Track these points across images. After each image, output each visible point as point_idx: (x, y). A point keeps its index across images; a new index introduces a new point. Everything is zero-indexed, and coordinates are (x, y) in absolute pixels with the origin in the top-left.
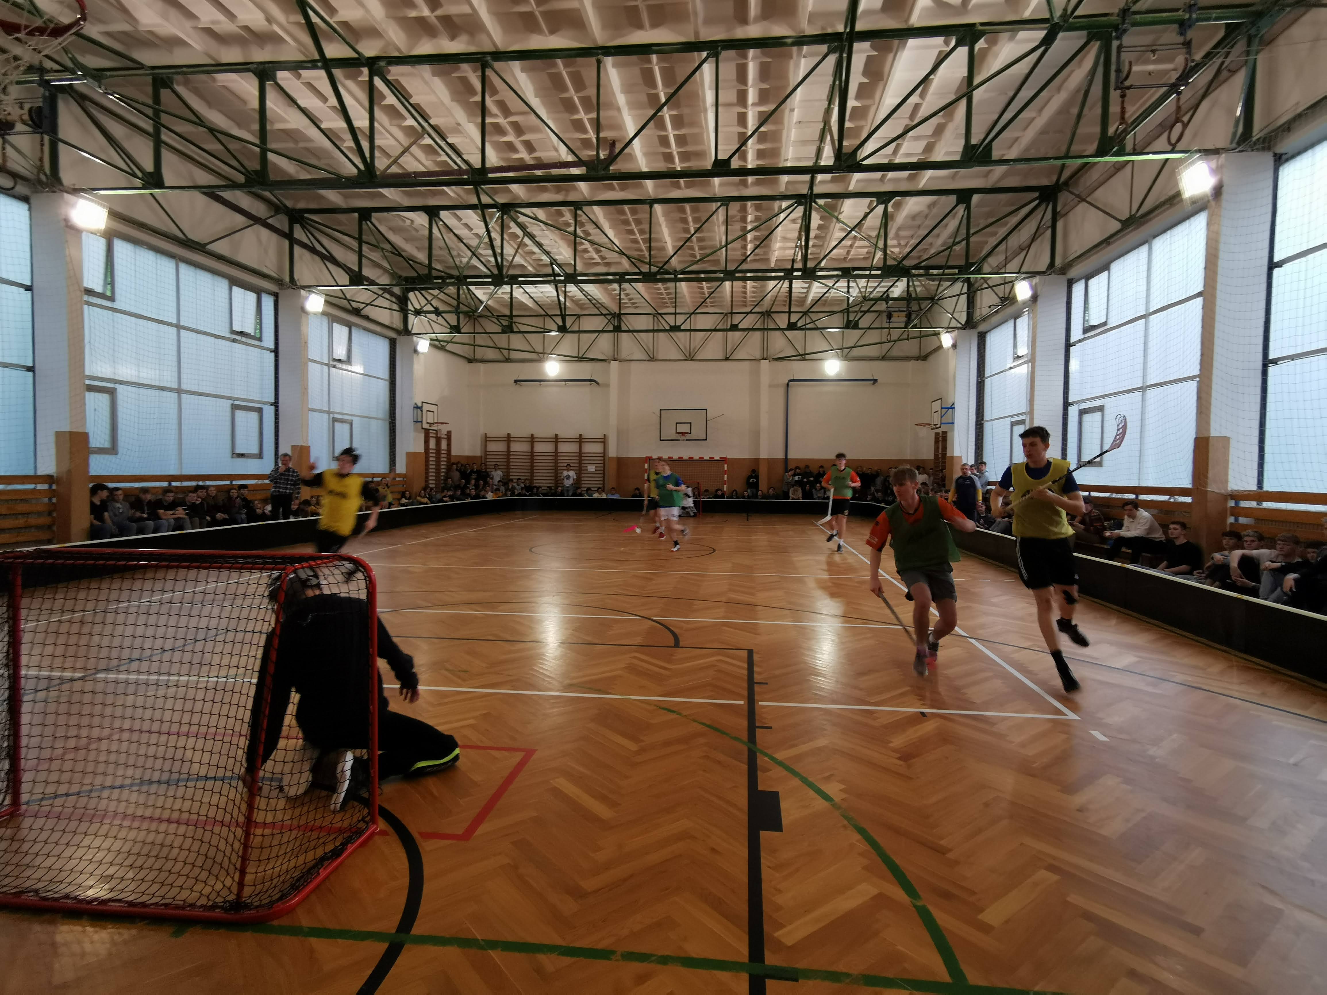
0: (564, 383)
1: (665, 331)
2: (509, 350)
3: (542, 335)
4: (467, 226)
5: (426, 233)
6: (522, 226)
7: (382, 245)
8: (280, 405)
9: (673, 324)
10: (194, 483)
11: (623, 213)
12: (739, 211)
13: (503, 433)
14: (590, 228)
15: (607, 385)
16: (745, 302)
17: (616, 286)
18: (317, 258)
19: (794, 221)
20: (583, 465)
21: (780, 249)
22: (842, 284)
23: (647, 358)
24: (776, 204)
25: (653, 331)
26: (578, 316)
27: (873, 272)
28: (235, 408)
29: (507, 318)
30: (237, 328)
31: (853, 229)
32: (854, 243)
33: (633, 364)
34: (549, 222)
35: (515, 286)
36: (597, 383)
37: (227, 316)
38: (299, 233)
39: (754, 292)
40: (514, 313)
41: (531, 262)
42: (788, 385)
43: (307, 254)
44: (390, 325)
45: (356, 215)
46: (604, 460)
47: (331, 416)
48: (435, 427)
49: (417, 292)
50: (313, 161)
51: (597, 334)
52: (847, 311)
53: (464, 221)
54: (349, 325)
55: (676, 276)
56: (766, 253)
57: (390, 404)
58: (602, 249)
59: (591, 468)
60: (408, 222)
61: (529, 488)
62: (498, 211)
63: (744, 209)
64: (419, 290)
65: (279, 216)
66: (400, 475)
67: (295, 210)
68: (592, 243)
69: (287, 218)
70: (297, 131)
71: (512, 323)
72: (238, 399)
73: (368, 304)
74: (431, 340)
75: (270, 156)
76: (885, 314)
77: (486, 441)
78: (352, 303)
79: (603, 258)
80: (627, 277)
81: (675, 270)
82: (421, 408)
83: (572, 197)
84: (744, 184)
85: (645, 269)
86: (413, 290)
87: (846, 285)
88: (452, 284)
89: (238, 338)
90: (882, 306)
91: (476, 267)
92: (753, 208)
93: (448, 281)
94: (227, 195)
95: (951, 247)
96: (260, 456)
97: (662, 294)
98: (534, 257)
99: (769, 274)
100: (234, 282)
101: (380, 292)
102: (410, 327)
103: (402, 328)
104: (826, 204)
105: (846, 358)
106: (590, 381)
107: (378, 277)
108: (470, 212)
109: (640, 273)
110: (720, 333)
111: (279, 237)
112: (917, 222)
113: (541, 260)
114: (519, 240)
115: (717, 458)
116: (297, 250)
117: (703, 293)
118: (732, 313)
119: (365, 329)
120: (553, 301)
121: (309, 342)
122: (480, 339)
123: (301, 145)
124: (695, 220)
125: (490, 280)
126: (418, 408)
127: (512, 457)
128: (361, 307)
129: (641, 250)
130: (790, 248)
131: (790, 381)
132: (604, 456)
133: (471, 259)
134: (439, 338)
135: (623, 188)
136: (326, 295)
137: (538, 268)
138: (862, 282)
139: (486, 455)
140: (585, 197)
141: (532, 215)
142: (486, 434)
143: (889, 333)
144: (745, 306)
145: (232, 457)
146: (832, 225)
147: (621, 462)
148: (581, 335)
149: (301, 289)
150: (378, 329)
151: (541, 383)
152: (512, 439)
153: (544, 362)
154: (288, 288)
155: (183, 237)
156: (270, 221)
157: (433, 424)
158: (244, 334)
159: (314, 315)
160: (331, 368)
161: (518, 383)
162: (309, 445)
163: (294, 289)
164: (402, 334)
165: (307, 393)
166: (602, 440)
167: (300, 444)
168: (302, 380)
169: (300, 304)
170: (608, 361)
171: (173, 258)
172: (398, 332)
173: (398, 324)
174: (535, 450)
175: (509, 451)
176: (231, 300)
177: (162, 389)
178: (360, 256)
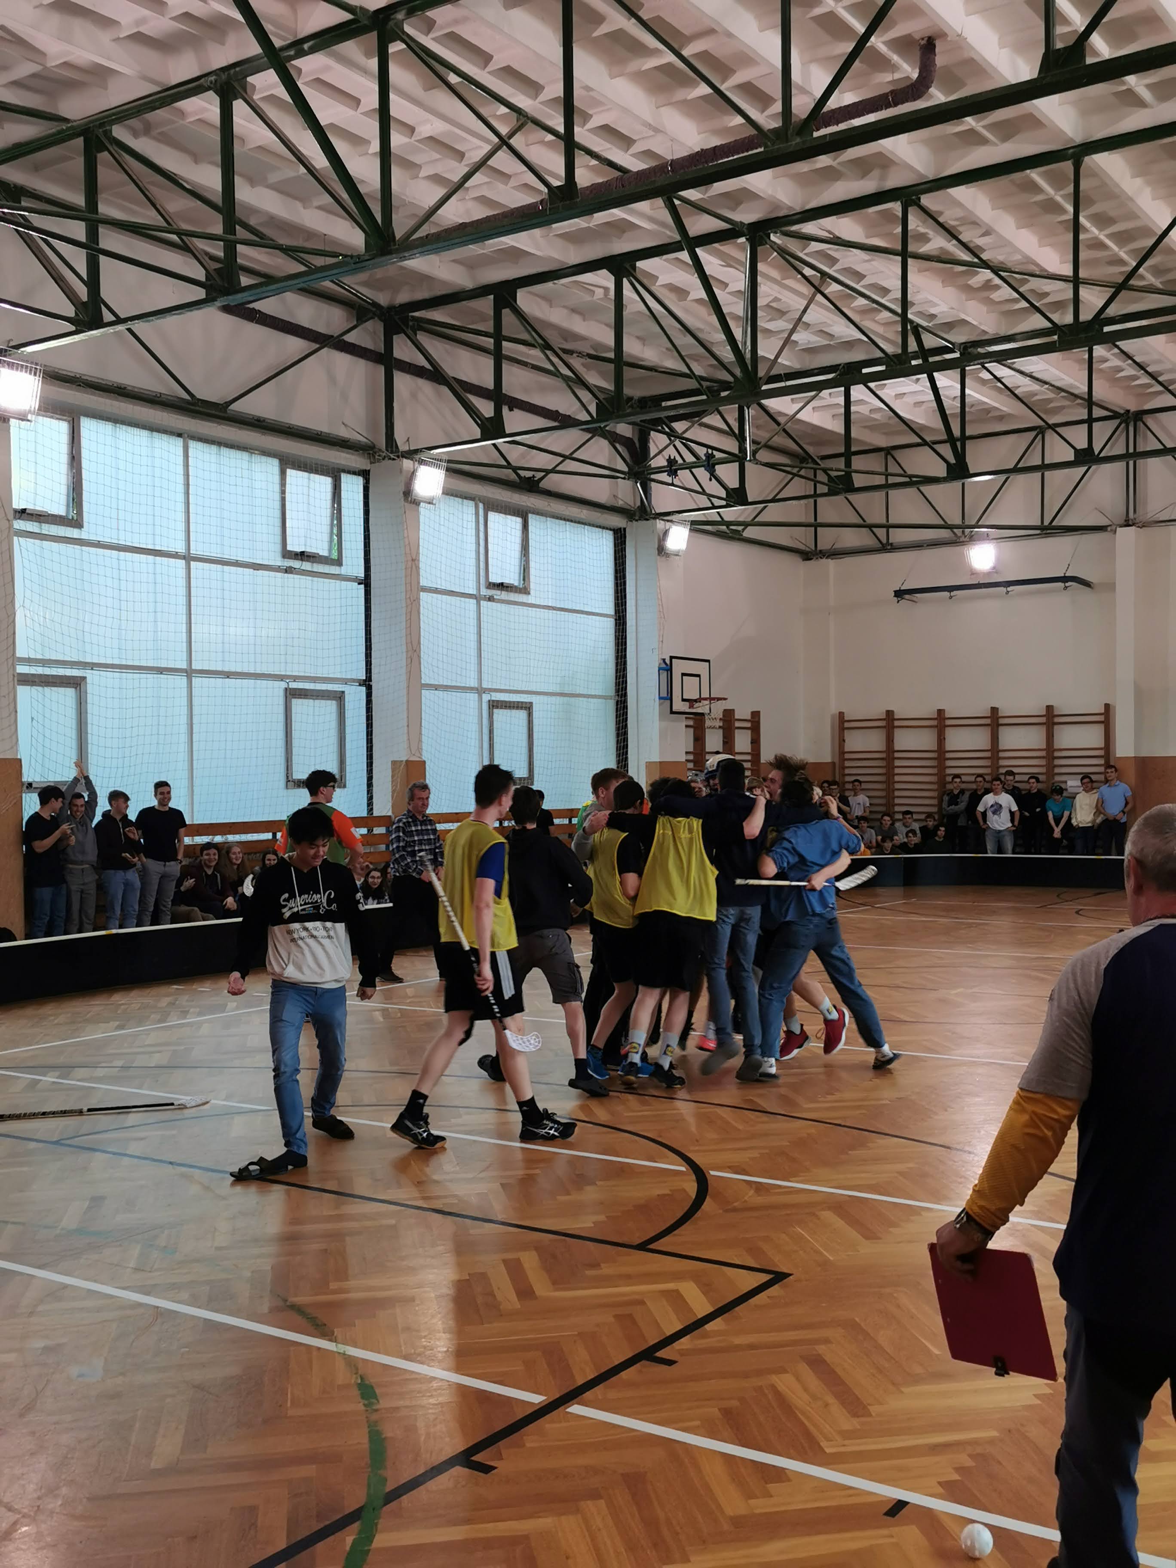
0: (1003, 590)
2: (889, 526)
8: (374, 684)
13: (877, 710)
15: (1111, 587)
26: (1041, 431)
28: (291, 694)
30: (293, 546)
33: (1173, 531)
36: (1084, 583)
37: (278, 528)
38: (403, 350)
43: (425, 387)
44: (612, 503)
45: (492, 299)
47: (486, 697)
54: (523, 514)
57: (618, 663)
62: (748, 241)
64: (659, 424)
65: (366, 325)
67: (394, 307)
69: (381, 325)
71: (848, 471)
72: (295, 678)
74: (700, 523)
77: (842, 729)
78: (521, 472)
82: (669, 669)
86: (656, 424)
89: (296, 564)
100: (287, 462)
102: (652, 504)
103: (638, 505)
106: (1064, 579)
111: (370, 364)
116: (402, 382)
119: (558, 516)
121: (422, 558)
122: (827, 509)
126: (666, 669)
127: (898, 763)
128: (538, 478)
134: (726, 519)
139: (843, 760)
141: (825, 236)
142: (841, 714)
145: (287, 787)
147: (1147, 768)
148: (1047, 473)
149: (406, 458)
150: (584, 513)
151: (952, 594)
152: (896, 723)
153: (962, 543)
154: (384, 459)
155: (187, 397)
156: (350, 338)
157: (696, 701)
158: (309, 556)
159: (429, 503)
160: (482, 602)
161: (907, 596)
162: (424, 758)
163: (394, 459)
164: (637, 518)
165: (419, 657)
166: (1102, 718)
167: (404, 759)
168: (409, 634)
169: (402, 488)
170: (1109, 529)
171: (180, 435)
172: (628, 514)
173: (629, 498)
174: (950, 745)
175: (890, 749)
176: (283, 495)
177: (159, 671)
178: (497, 379)
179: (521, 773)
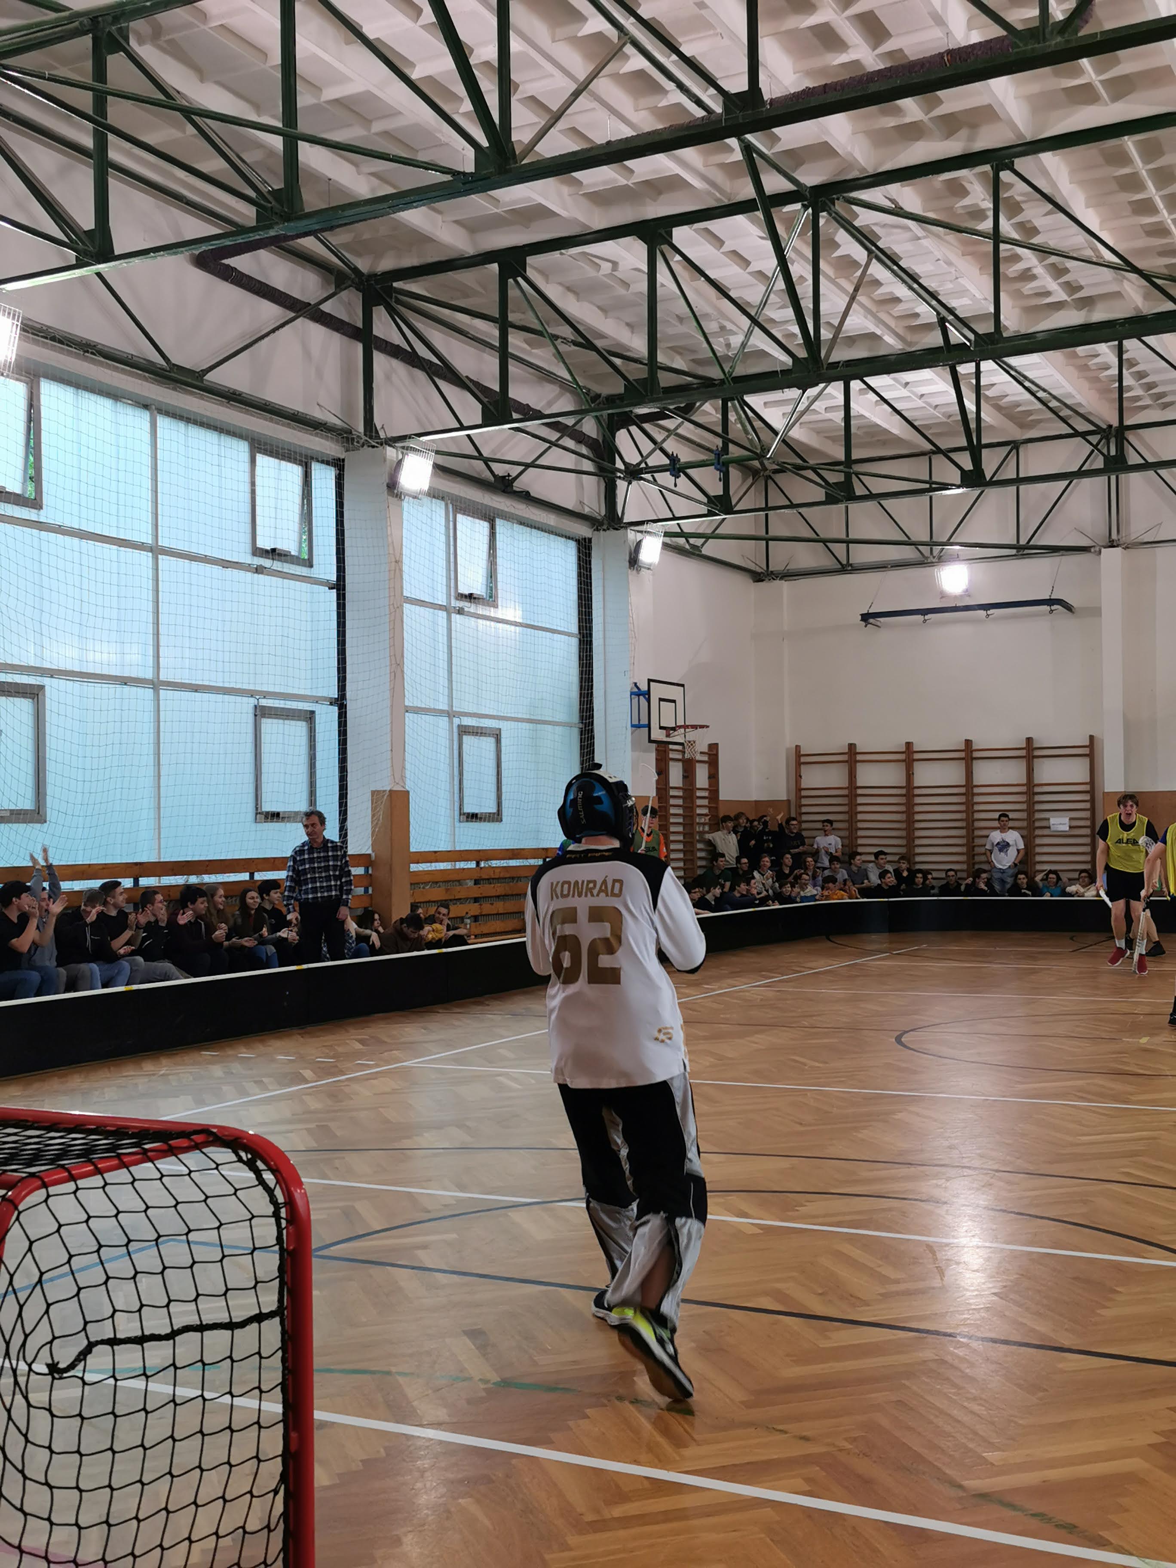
0: (982, 613)
2: (848, 542)
3: (925, 498)
4: (735, 255)
5: (644, 283)
6: (865, 238)
7: (551, 329)
8: (348, 702)
10: (179, 880)
11: (1123, 159)
13: (838, 743)
14: (1036, 212)
15: (1095, 612)
17: (1106, 353)
18: (421, 375)
20: (1038, 816)
26: (1015, 446)
28: (261, 713)
29: (839, 468)
30: (264, 543)
33: (1163, 553)
34: (931, 215)
35: (854, 385)
36: (1068, 607)
37: (247, 520)
38: (383, 325)
40: (856, 454)
41: (892, 323)
43: (399, 369)
44: (578, 509)
45: (495, 267)
46: (1092, 801)
47: (456, 721)
48: (678, 737)
49: (634, 429)
51: (1062, 484)
53: (728, 246)
54: (490, 517)
57: (581, 687)
58: (1070, 264)
59: (1060, 823)
60: (606, 267)
62: (805, 207)
64: (639, 422)
65: (344, 294)
67: (376, 275)
68: (1043, 251)
69: (360, 295)
70: (367, 97)
71: (848, 476)
72: (266, 695)
73: (527, 466)
74: (667, 534)
75: (308, 153)
77: (799, 764)
78: (495, 466)
79: (1072, 288)
80: (1137, 326)
82: (647, 694)
86: (625, 423)
88: (708, 400)
89: (267, 563)
91: (763, 354)
93: (699, 393)
98: (898, 310)
100: (258, 445)
101: (553, 436)
102: (620, 511)
103: (603, 513)
106: (1050, 602)
107: (550, 404)
108: (740, 220)
111: (344, 340)
113: (917, 315)
114: (860, 270)
116: (380, 360)
119: (524, 522)
120: (950, 416)
121: (405, 560)
122: (780, 524)
125: (792, 377)
126: (641, 694)
127: (860, 800)
128: (514, 475)
132: (1092, 792)
133: (748, 335)
134: (685, 530)
136: (438, 452)
137: (909, 338)
139: (799, 797)
140: (1020, 135)
141: (887, 204)
142: (798, 747)
145: (256, 821)
148: (1023, 490)
149: (390, 446)
150: (551, 519)
151: (927, 617)
152: (859, 757)
153: (931, 564)
154: (363, 446)
155: (162, 362)
156: (326, 307)
157: (674, 729)
158: (280, 555)
159: (415, 497)
160: (453, 615)
161: (871, 620)
162: (407, 788)
163: (373, 447)
164: (605, 527)
165: (403, 672)
166: (1086, 751)
167: (388, 789)
168: (393, 646)
169: (385, 479)
170: (1092, 550)
171: (146, 407)
172: (595, 523)
173: (594, 505)
174: (918, 781)
175: (852, 785)
176: (253, 484)
177: (125, 681)
178: (504, 355)
179: (490, 807)
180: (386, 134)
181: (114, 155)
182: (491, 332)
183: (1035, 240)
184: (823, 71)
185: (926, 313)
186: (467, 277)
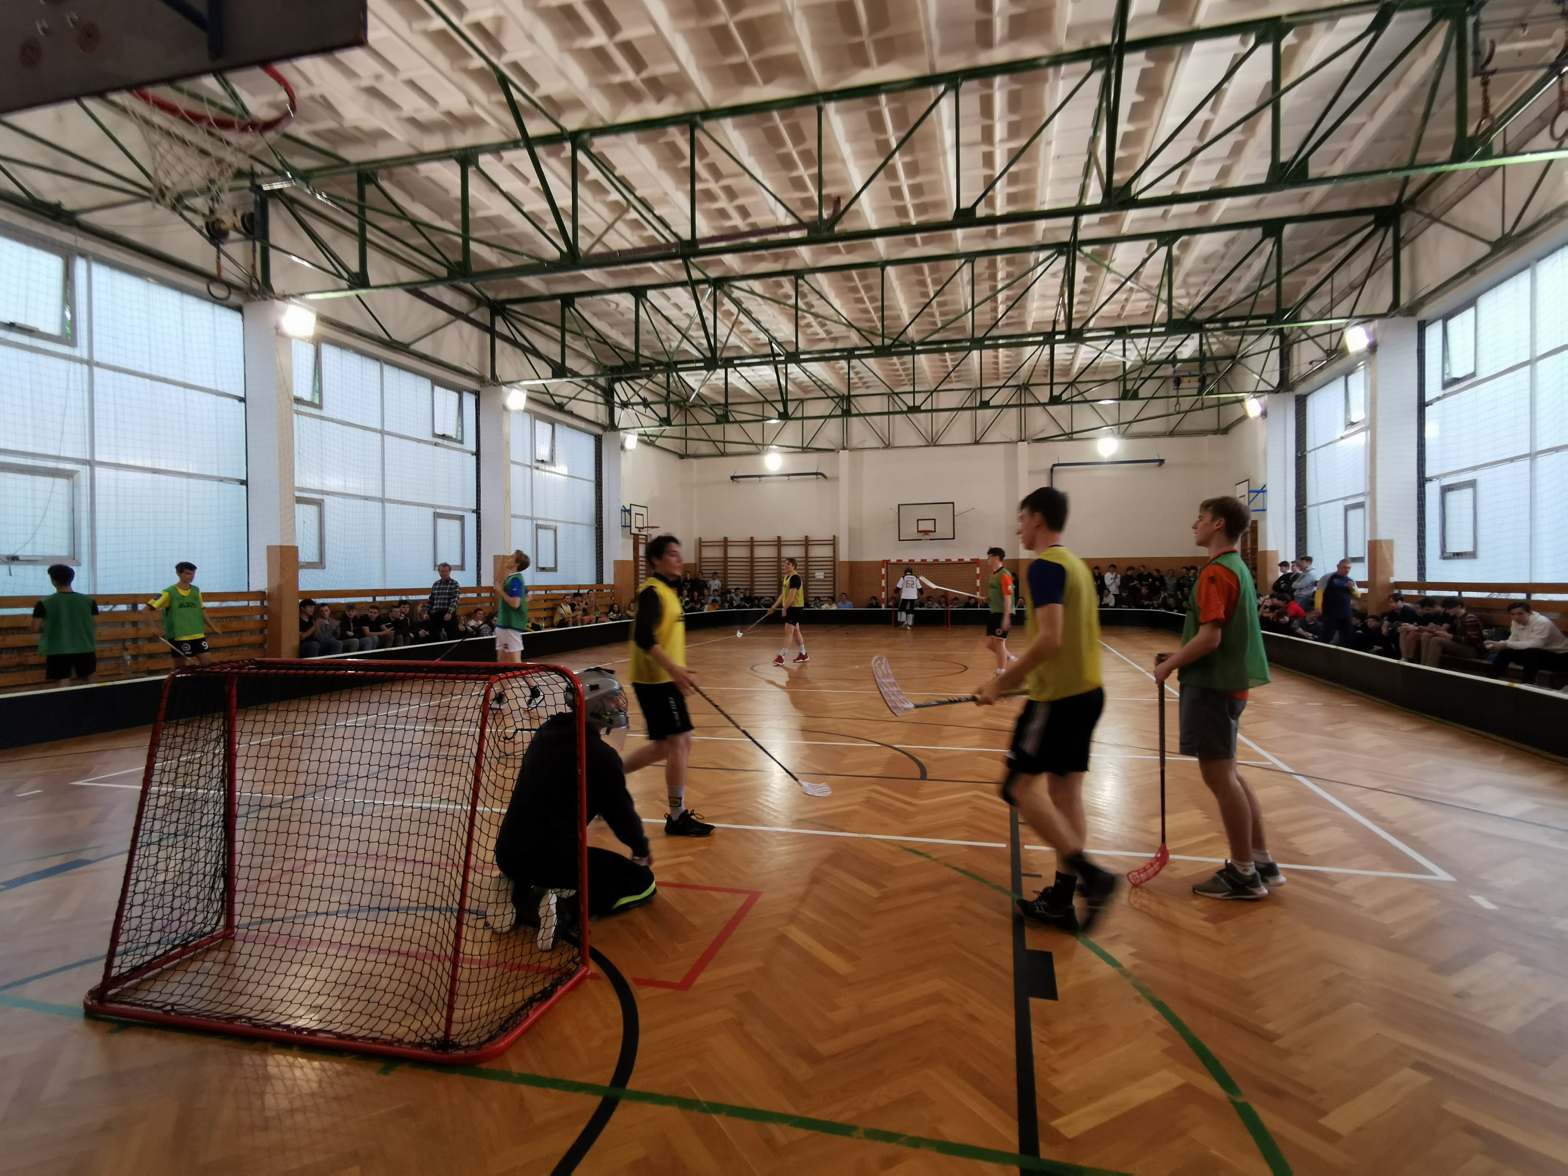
0: (786, 478)
1: (902, 412)
2: (724, 442)
3: (761, 424)
4: (676, 305)
5: (633, 316)
6: (737, 302)
7: (586, 333)
8: (482, 512)
9: (911, 404)
10: (396, 598)
11: (851, 279)
12: (988, 268)
13: (719, 537)
14: (813, 299)
15: (836, 479)
16: (997, 374)
17: (843, 363)
18: (519, 351)
19: (1054, 275)
20: (810, 572)
21: (1038, 309)
22: (1117, 345)
23: (882, 445)
24: (1032, 257)
25: (888, 413)
26: (802, 401)
27: (1155, 330)
28: (437, 516)
29: (722, 407)
30: (439, 431)
31: (1127, 280)
32: (1130, 296)
33: (866, 453)
34: (767, 295)
35: (730, 370)
36: (825, 477)
37: (430, 419)
38: (501, 326)
39: (1007, 362)
40: (730, 401)
41: (748, 342)
42: (1052, 470)
43: (508, 347)
44: (596, 420)
45: (559, 302)
46: (834, 565)
47: (535, 522)
48: (644, 532)
49: (623, 383)
50: (516, 248)
51: (823, 420)
52: (1123, 378)
53: (673, 300)
54: (552, 422)
55: (913, 348)
56: (1021, 315)
57: (597, 507)
58: (827, 322)
59: (820, 575)
60: (613, 306)
61: (750, 599)
62: (710, 287)
63: (993, 265)
64: (626, 380)
65: (481, 309)
66: (608, 586)
67: (497, 301)
68: (816, 316)
69: (489, 310)
70: (499, 218)
71: (727, 412)
72: (439, 507)
73: (571, 399)
74: (639, 435)
75: (473, 246)
76: (1173, 380)
77: (700, 546)
78: (555, 398)
79: (828, 332)
80: (857, 353)
81: (913, 342)
82: (629, 511)
83: (792, 265)
84: (992, 235)
85: (878, 342)
86: (619, 380)
87: (1121, 347)
88: (660, 371)
89: (440, 441)
90: (1168, 370)
91: (687, 351)
92: (1004, 262)
93: (656, 368)
94: (429, 291)
95: (1255, 293)
96: (462, 567)
97: (897, 370)
98: (751, 336)
99: (1025, 340)
100: (436, 382)
101: (584, 384)
102: (616, 422)
103: (608, 422)
104: (1093, 252)
105: (1125, 435)
106: (816, 474)
107: (582, 368)
108: (679, 290)
109: (872, 347)
110: (968, 412)
111: (481, 331)
112: (1212, 265)
113: (759, 339)
114: (735, 317)
115: (967, 559)
116: (498, 343)
117: (947, 367)
118: (981, 388)
119: (569, 426)
121: (511, 442)
122: (692, 432)
123: (503, 231)
124: (935, 282)
125: (702, 364)
126: (626, 511)
127: (729, 564)
128: (565, 402)
129: (873, 321)
130: (1051, 308)
131: (1054, 465)
132: (834, 561)
133: (681, 342)
134: (648, 433)
135: (850, 250)
136: (528, 390)
137: (755, 349)
138: (1142, 343)
139: (701, 562)
140: (806, 264)
141: (748, 289)
142: (700, 539)
143: (1178, 403)
144: (998, 379)
146: (1102, 277)
147: (854, 567)
148: (805, 421)
149: (503, 385)
150: (582, 425)
151: (761, 479)
152: (729, 544)
153: (762, 454)
154: (489, 385)
155: (388, 338)
156: (472, 315)
157: (642, 528)
158: (447, 437)
159: (516, 413)
160: (533, 470)
161: (735, 480)
163: (496, 385)
164: (608, 430)
165: (510, 497)
166: (832, 542)
168: (504, 484)
169: (499, 402)
170: (836, 451)
171: (378, 360)
172: (604, 428)
173: (603, 418)
174: (756, 556)
175: (726, 557)
176: (433, 401)
177: (366, 498)
178: (563, 346)
179: (551, 565)
180: (509, 236)
181: (369, 236)
182: (557, 334)
183: (813, 310)
184: (722, 228)
185: (764, 338)
186: (544, 305)
